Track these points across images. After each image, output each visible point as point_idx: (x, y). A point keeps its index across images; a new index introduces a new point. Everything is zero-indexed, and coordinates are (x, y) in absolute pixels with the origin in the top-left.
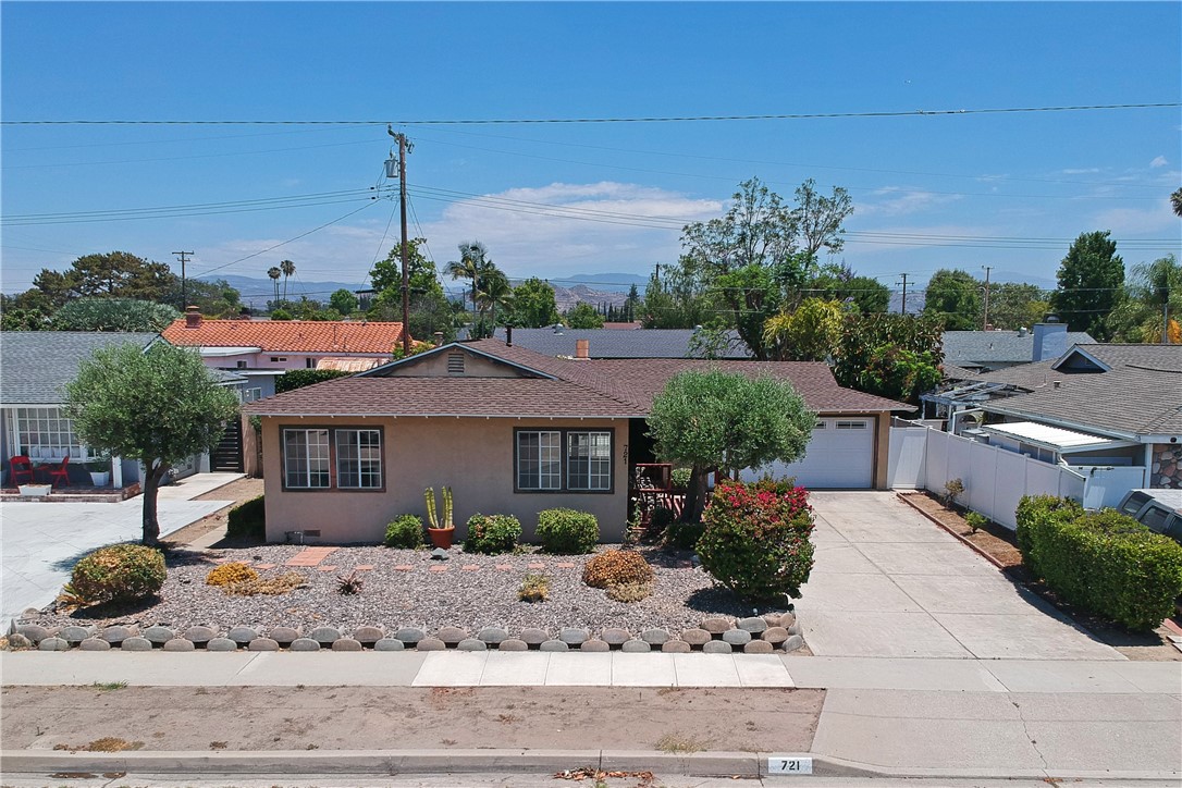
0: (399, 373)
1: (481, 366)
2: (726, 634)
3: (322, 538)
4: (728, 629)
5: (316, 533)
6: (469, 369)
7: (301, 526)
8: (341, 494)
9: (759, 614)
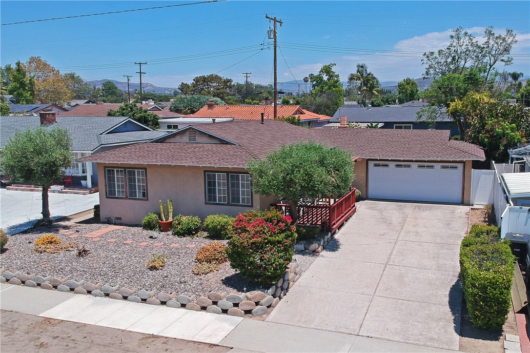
0: (168, 141)
1: (204, 138)
2: (220, 302)
3: (122, 221)
4: (221, 299)
5: (120, 219)
6: (199, 139)
7: (114, 215)
8: (130, 201)
9: (247, 291)
